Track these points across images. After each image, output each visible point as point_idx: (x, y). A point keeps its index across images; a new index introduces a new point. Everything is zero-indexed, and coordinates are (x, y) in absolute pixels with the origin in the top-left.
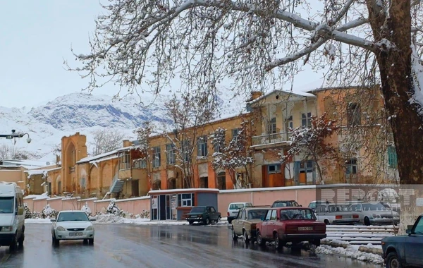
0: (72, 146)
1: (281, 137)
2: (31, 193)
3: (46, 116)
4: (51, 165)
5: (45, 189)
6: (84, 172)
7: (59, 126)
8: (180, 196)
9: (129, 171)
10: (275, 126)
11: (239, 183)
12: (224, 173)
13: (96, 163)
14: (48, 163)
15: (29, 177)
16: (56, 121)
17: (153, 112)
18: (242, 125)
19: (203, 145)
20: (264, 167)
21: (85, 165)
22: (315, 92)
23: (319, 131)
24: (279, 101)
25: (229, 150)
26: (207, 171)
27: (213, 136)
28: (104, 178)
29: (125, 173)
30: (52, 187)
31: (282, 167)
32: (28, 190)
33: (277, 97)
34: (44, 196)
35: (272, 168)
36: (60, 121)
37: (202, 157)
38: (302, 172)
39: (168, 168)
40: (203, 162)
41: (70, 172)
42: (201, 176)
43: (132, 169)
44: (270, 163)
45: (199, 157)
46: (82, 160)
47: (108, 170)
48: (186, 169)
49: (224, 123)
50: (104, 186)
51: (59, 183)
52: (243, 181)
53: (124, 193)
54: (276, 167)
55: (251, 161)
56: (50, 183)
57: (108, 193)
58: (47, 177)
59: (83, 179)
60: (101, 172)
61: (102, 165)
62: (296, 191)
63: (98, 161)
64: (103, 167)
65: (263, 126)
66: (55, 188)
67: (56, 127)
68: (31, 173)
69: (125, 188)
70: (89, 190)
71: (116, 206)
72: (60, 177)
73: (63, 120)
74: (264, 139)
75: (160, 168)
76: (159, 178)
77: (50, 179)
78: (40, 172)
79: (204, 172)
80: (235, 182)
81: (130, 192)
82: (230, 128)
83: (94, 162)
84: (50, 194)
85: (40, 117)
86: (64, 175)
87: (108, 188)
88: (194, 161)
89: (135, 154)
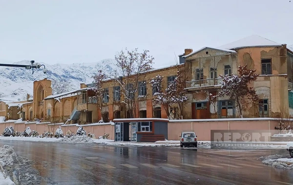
0: (41, 87)
1: (207, 82)
2: (10, 119)
3: (7, 73)
4: (21, 100)
5: (21, 116)
6: (50, 105)
7: (14, 80)
8: (140, 124)
9: (86, 105)
10: (202, 74)
11: (172, 115)
12: (159, 108)
13: (59, 99)
14: (19, 100)
15: (9, 108)
16: (13, 77)
17: (71, 73)
18: (178, 73)
19: (142, 88)
20: (193, 104)
21: (51, 100)
22: (237, 49)
23: (245, 78)
24: (208, 56)
25: (169, 91)
26: (146, 106)
27: (153, 81)
28: (65, 110)
29: (82, 107)
30: (26, 115)
31: (207, 104)
32: (8, 116)
33: (207, 53)
34: (20, 121)
35: (199, 105)
36: (15, 77)
37: (143, 96)
38: (223, 108)
39: (114, 103)
40: (142, 100)
41: (39, 105)
42: (141, 110)
43: (87, 104)
44: (198, 101)
45: (140, 96)
46: (48, 97)
47: (68, 104)
48: (130, 105)
49: (160, 72)
50: (65, 115)
51: (31, 112)
52: (175, 114)
53: (80, 120)
54: (202, 105)
55: (186, 99)
56: (24, 112)
57: (69, 120)
58: (22, 108)
59: (49, 110)
60: (63, 105)
61: (64, 100)
62: (229, 123)
63: (61, 98)
64: (64, 102)
65: (193, 74)
66: (28, 115)
67: (13, 80)
68: (10, 105)
69: (81, 117)
70: (53, 117)
71: (83, 129)
72: (31, 108)
73: (17, 76)
74: (194, 83)
75: (108, 104)
76: (107, 110)
77: (24, 110)
78: (16, 105)
79: (143, 107)
80: (168, 114)
81: (85, 120)
82: (166, 75)
83: (57, 99)
84: (24, 119)
85: (3, 74)
86: (35, 107)
87: (68, 117)
88: (136, 99)
89: (91, 93)
